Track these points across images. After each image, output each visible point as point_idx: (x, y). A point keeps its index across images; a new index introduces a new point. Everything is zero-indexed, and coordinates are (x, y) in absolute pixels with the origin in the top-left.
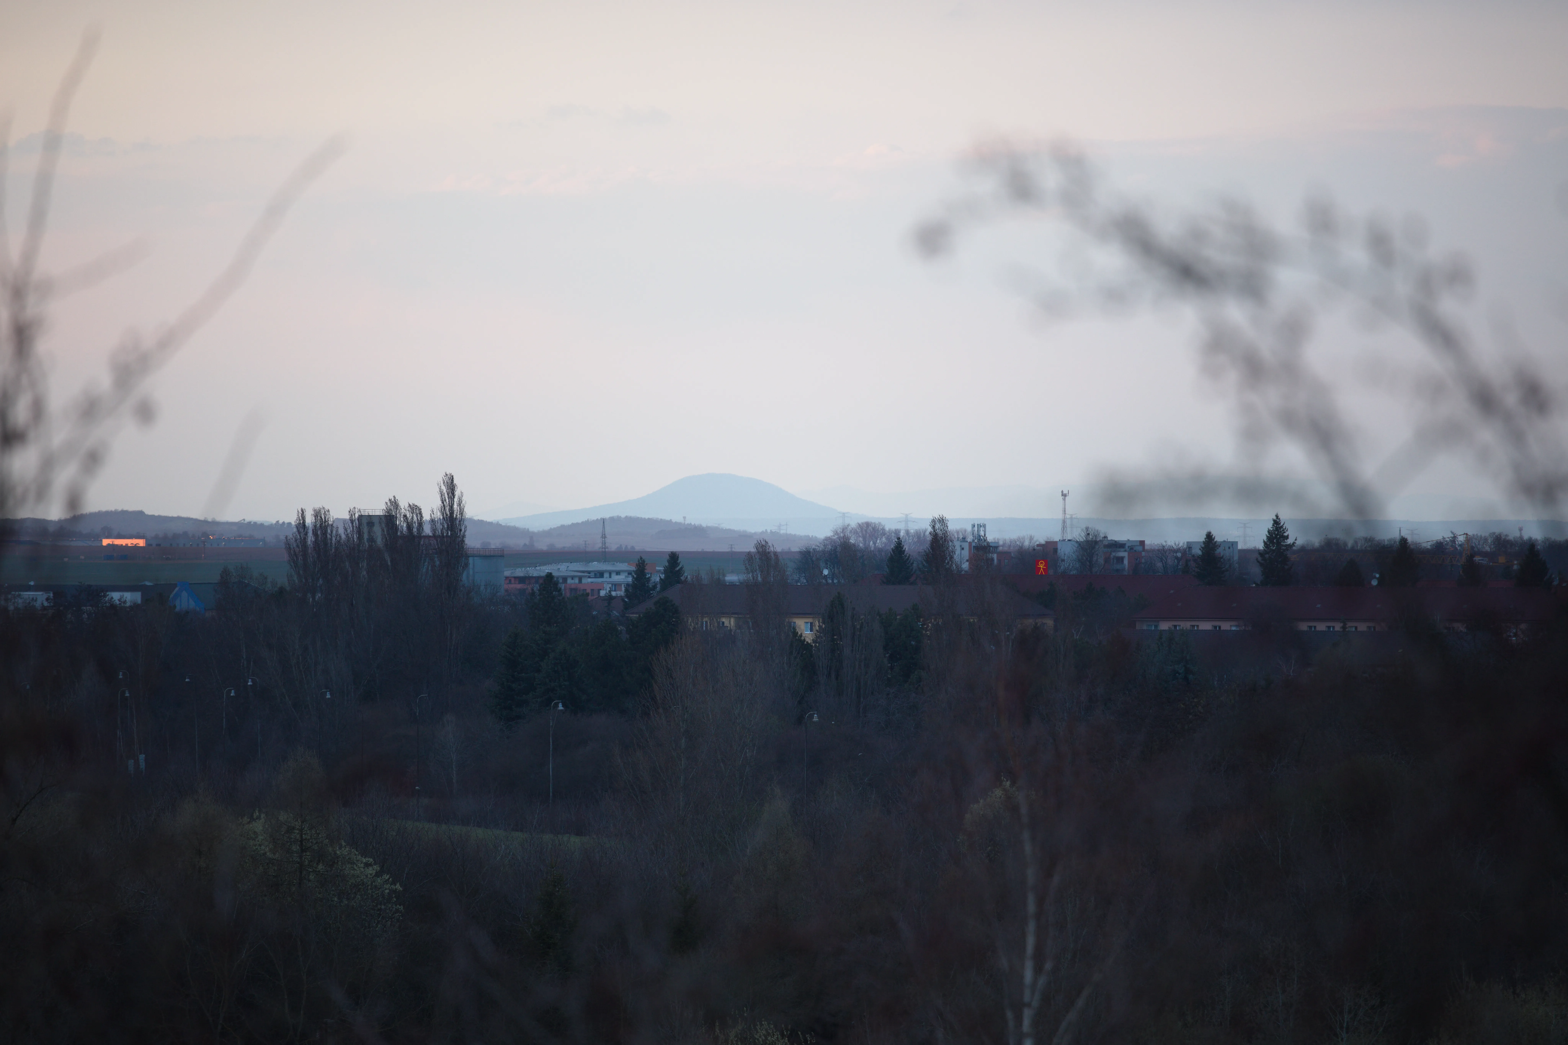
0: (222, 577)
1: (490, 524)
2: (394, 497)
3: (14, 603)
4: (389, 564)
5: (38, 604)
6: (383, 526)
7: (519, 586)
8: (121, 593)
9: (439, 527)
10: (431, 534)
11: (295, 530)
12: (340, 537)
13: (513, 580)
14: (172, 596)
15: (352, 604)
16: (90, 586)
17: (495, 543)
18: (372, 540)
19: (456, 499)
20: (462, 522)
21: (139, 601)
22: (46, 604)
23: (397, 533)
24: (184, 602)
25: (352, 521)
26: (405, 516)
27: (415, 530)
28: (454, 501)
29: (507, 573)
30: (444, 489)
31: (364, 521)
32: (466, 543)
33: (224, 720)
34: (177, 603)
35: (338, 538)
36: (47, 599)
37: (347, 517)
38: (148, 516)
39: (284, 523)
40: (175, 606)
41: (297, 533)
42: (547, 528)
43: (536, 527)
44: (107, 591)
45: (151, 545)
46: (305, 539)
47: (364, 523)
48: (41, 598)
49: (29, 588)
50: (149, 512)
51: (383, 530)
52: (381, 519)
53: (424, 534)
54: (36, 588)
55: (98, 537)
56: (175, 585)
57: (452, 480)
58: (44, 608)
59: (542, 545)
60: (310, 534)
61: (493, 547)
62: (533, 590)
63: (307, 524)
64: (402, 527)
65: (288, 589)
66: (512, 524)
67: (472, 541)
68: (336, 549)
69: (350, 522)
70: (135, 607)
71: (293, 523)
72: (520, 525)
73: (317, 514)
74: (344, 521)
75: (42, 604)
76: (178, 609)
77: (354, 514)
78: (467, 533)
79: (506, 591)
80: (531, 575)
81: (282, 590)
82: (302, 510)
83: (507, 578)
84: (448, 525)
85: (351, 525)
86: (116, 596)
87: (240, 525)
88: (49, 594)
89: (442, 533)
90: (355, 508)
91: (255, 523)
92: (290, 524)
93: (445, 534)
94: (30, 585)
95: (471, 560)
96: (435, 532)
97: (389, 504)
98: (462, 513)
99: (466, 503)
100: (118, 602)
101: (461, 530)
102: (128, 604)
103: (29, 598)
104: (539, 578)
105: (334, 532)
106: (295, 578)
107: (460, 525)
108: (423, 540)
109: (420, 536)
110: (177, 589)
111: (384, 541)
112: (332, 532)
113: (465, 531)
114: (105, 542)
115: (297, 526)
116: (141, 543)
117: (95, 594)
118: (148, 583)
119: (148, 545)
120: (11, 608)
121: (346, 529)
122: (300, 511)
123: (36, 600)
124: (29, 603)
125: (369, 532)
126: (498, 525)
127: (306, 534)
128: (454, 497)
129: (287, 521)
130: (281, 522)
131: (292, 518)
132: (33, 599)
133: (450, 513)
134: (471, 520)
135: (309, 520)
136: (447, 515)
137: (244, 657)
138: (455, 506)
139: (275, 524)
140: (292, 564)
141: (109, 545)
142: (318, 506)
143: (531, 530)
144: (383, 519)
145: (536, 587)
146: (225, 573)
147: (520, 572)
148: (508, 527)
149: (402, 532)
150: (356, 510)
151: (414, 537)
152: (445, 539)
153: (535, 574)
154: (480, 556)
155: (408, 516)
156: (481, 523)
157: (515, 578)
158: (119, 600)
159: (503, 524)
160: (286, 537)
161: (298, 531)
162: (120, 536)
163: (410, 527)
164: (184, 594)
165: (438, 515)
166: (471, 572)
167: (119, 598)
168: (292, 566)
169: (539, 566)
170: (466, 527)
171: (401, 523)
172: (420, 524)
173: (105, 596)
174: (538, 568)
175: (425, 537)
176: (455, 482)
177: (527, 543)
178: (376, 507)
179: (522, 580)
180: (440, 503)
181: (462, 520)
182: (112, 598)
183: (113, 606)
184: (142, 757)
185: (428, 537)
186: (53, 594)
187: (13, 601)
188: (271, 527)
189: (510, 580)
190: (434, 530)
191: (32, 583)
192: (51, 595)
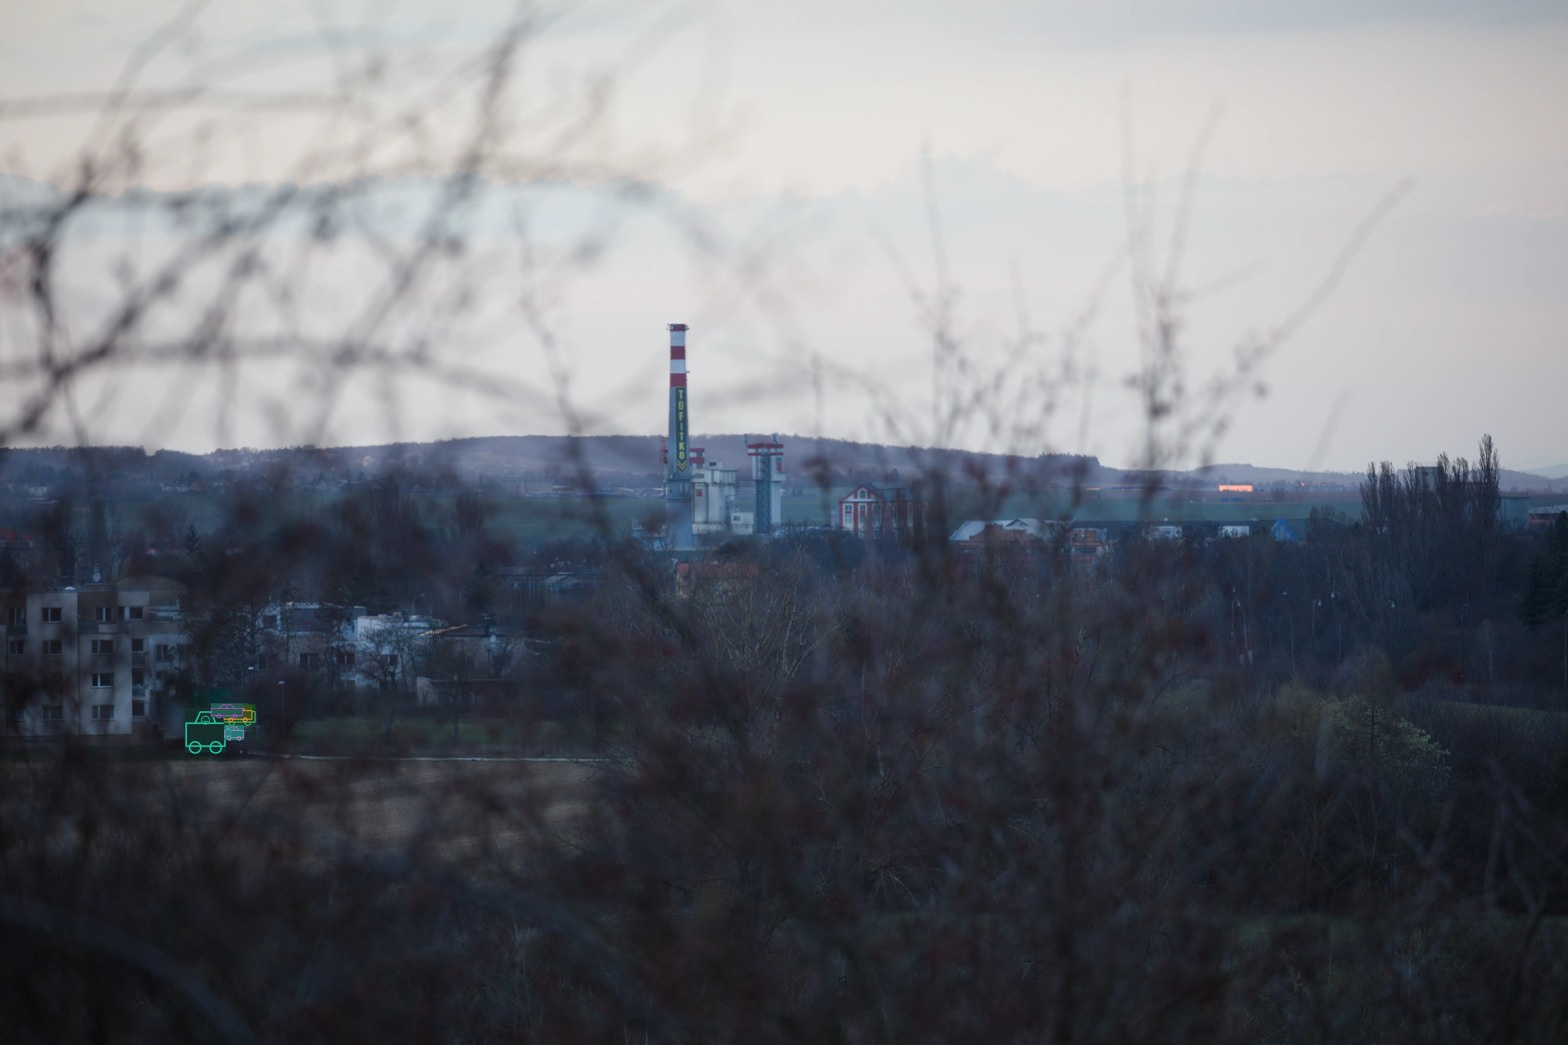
0: (1311, 515)
1: (1518, 473)
2: (1444, 453)
3: (1152, 535)
4: (1440, 503)
5: (1170, 536)
6: (1436, 474)
7: (1540, 521)
8: (1233, 527)
9: (1478, 475)
10: (1472, 481)
11: (1367, 478)
12: (1400, 484)
13: (1535, 516)
14: (1272, 529)
15: (1411, 535)
16: (1210, 522)
17: (1521, 488)
18: (1426, 486)
19: (1492, 455)
20: (1496, 472)
21: (1248, 533)
22: (1176, 535)
23: (1446, 480)
24: (1281, 534)
25: (1410, 471)
26: (1454, 467)
27: (1461, 478)
28: (1490, 456)
29: (1531, 511)
30: (1483, 446)
31: (1420, 472)
32: (1499, 488)
33: (1313, 624)
34: (1277, 535)
35: (1399, 485)
36: (1178, 532)
37: (1407, 468)
38: (1254, 468)
39: (1358, 473)
40: (1275, 538)
41: (1369, 481)
42: (1562, 476)
43: (1553, 475)
44: (1223, 526)
45: (1257, 490)
46: (1375, 485)
47: (1421, 473)
48: (1173, 531)
49: (1163, 523)
50: (1255, 464)
51: (1436, 478)
52: (1434, 469)
53: (1467, 481)
54: (1169, 523)
55: (1216, 485)
56: (1276, 521)
57: (1490, 440)
58: (1175, 539)
59: (1558, 490)
60: (1378, 482)
61: (1520, 490)
62: (1551, 524)
63: (1376, 474)
64: (1451, 476)
65: (1362, 524)
66: (1534, 473)
67: (1504, 487)
68: (1398, 493)
69: (1408, 472)
70: (1244, 538)
71: (1366, 473)
72: (1541, 474)
73: (1384, 466)
74: (1404, 472)
75: (1174, 535)
76: (1277, 539)
77: (1412, 466)
78: (1500, 481)
79: (1531, 525)
80: (1549, 513)
81: (1357, 525)
82: (1373, 464)
83: (1531, 515)
84: (1485, 474)
85: (1409, 474)
86: (1229, 529)
87: (1324, 475)
88: (1179, 528)
89: (1481, 480)
90: (1412, 461)
91: (1336, 473)
92: (1363, 474)
93: (1483, 481)
94: (1165, 521)
95: (1503, 501)
96: (1475, 480)
97: (1440, 458)
98: (1496, 466)
99: (1499, 457)
100: (1231, 534)
101: (1495, 478)
102: (1239, 536)
103: (1164, 531)
104: (1555, 515)
105: (1396, 480)
106: (1368, 516)
107: (1495, 474)
108: (1467, 485)
109: (1464, 483)
110: (1276, 524)
111: (1436, 486)
112: (1394, 480)
113: (1499, 479)
114: (1222, 488)
115: (1369, 476)
116: (1249, 489)
117: (1213, 527)
118: (1254, 520)
119: (1255, 490)
120: (1150, 538)
121: (1405, 478)
122: (1371, 465)
123: (1169, 533)
124: (1164, 535)
125: (1423, 480)
126: (1524, 474)
127: (1376, 481)
128: (1491, 452)
129: (1361, 471)
130: (1356, 472)
131: (1365, 470)
132: (1166, 532)
133: (1487, 465)
134: (1503, 470)
135: (1378, 471)
136: (1485, 466)
137: (1329, 576)
138: (1492, 460)
139: (1352, 474)
140: (1366, 505)
141: (1224, 491)
142: (1384, 460)
143: (1549, 477)
144: (1436, 470)
145: (1554, 522)
146: (1314, 511)
147: (1541, 510)
148: (1532, 476)
149: (1451, 479)
150: (1414, 463)
151: (1460, 483)
152: (1483, 485)
153: (1553, 512)
154: (1509, 498)
155: (1456, 467)
156: (1511, 473)
157: (1538, 515)
158: (1232, 532)
159: (1528, 473)
160: (1361, 484)
161: (1370, 479)
162: (1232, 484)
163: (1457, 476)
164: (1282, 528)
165: (1478, 466)
166: (1503, 510)
167: (1231, 530)
168: (1364, 506)
169: (1556, 505)
170: (1499, 476)
171: (1450, 472)
172: (1465, 474)
173: (1221, 529)
174: (1555, 507)
175: (1469, 483)
176: (1492, 441)
177: (1547, 488)
178: (1430, 461)
179: (1542, 516)
180: (1479, 457)
181: (1496, 471)
182: (1227, 531)
183: (1227, 537)
184: (1250, 653)
185: (1471, 483)
186: (1182, 528)
187: (1151, 533)
188: (1348, 476)
189: (1533, 517)
190: (1475, 478)
191: (1166, 520)
192: (1180, 529)
